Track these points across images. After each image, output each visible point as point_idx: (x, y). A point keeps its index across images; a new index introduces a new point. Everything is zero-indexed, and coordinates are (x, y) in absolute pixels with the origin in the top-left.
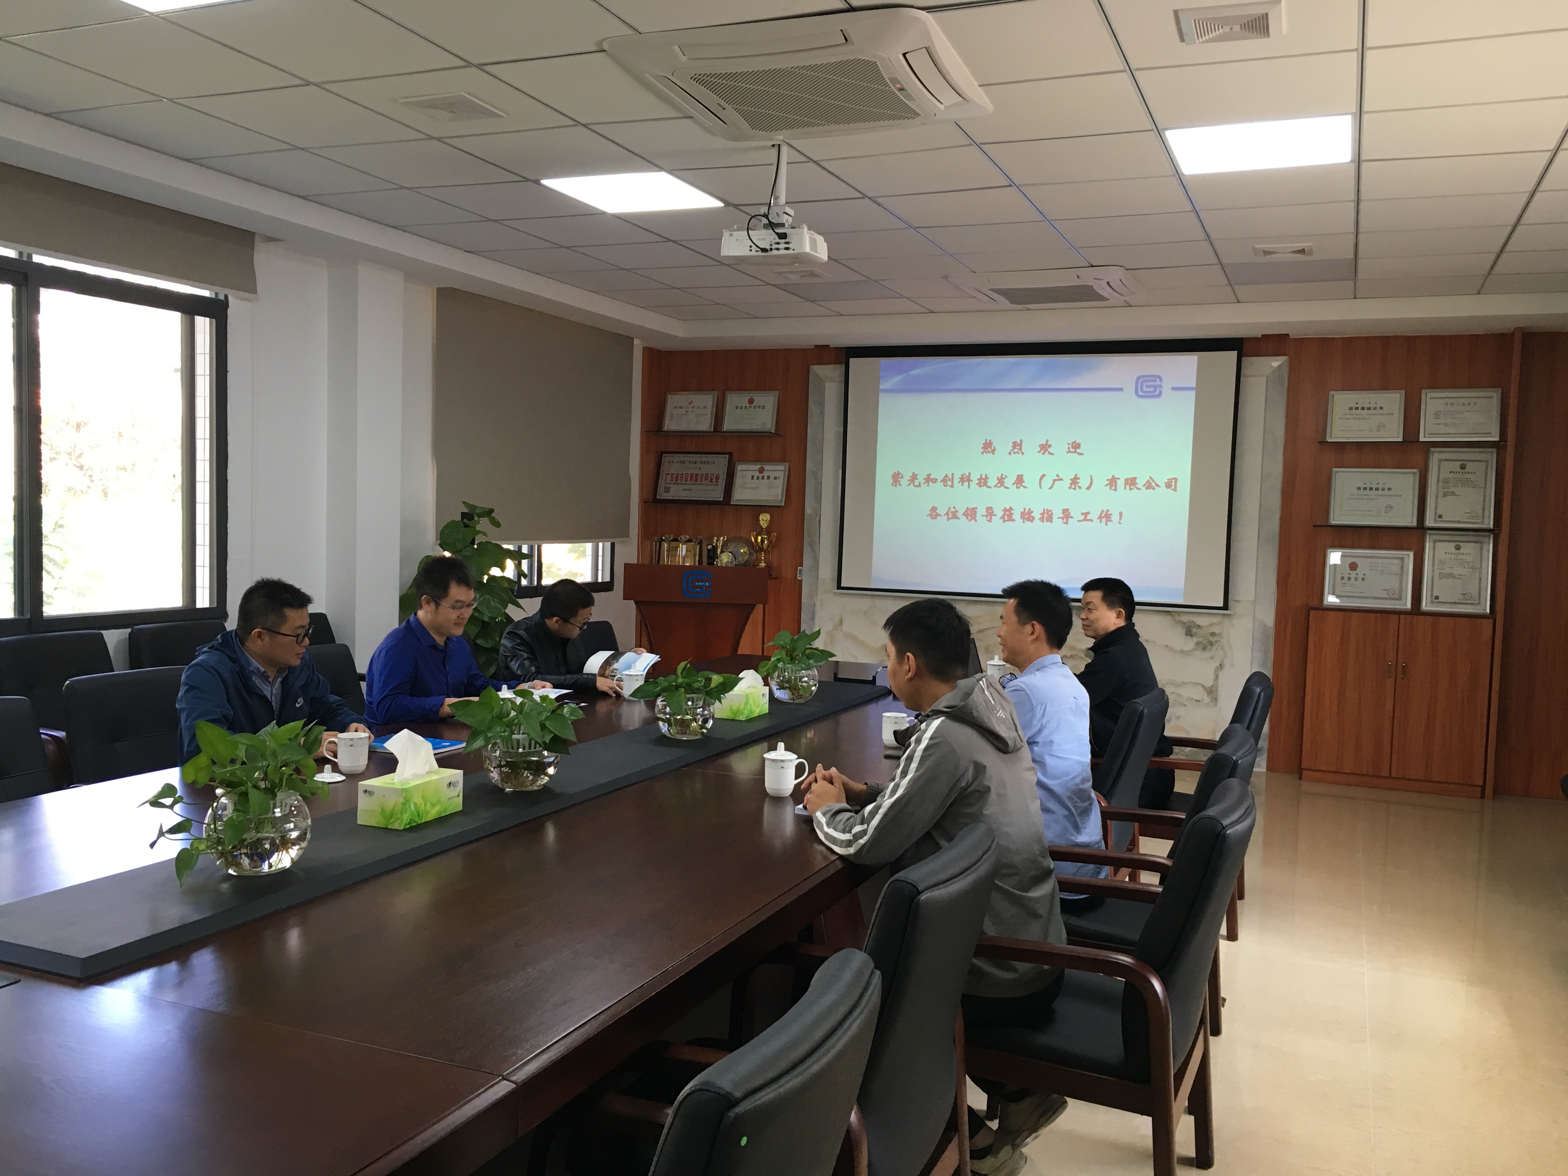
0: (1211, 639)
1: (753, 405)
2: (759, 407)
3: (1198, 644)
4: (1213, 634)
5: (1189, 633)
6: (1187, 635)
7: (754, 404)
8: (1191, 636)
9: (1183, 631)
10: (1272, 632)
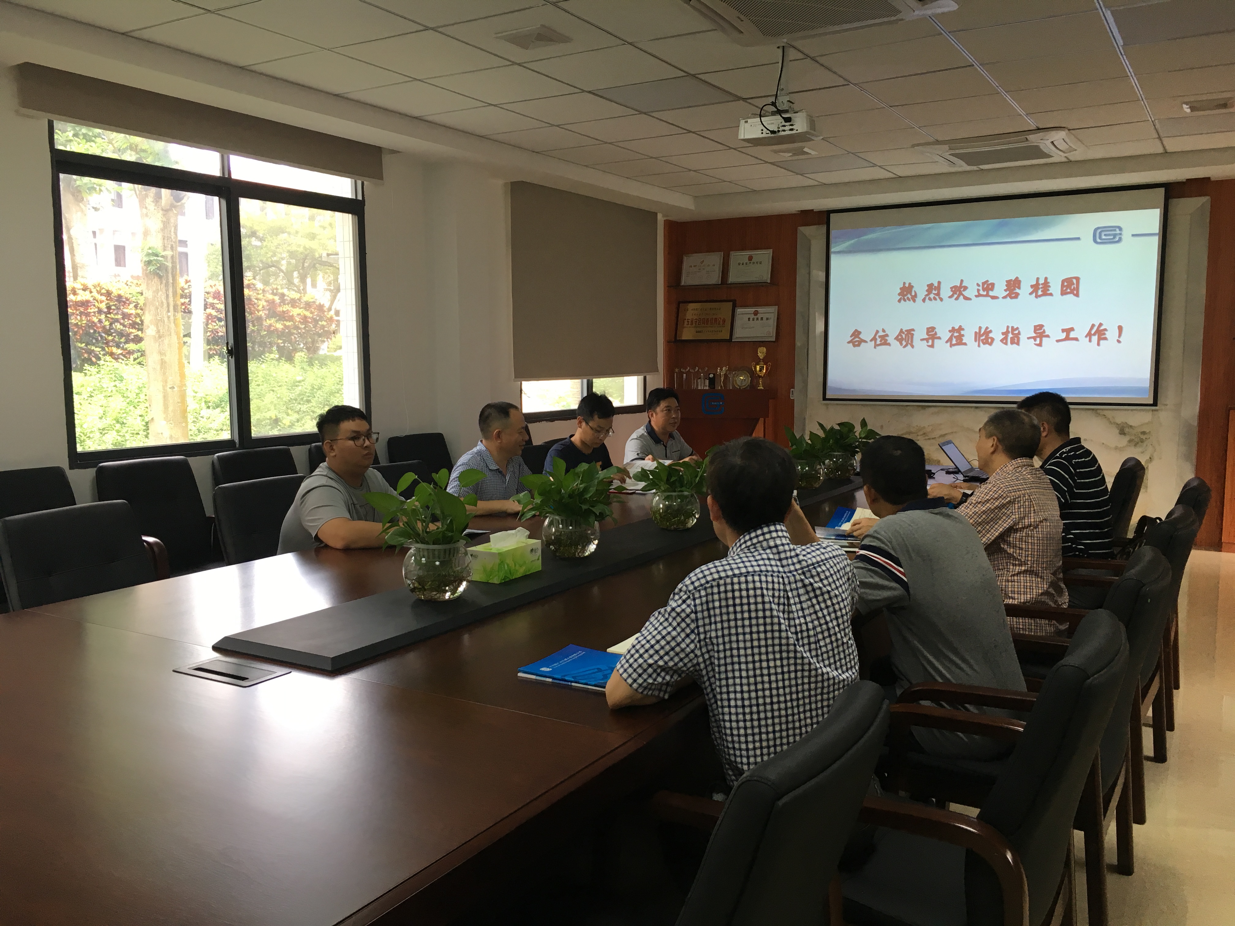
0: (1143, 437)
1: (752, 262)
2: (757, 263)
3: (1130, 441)
4: (1144, 433)
5: (1122, 432)
6: (1120, 434)
7: (753, 260)
8: (1124, 434)
9: (1118, 431)
10: (1196, 430)
